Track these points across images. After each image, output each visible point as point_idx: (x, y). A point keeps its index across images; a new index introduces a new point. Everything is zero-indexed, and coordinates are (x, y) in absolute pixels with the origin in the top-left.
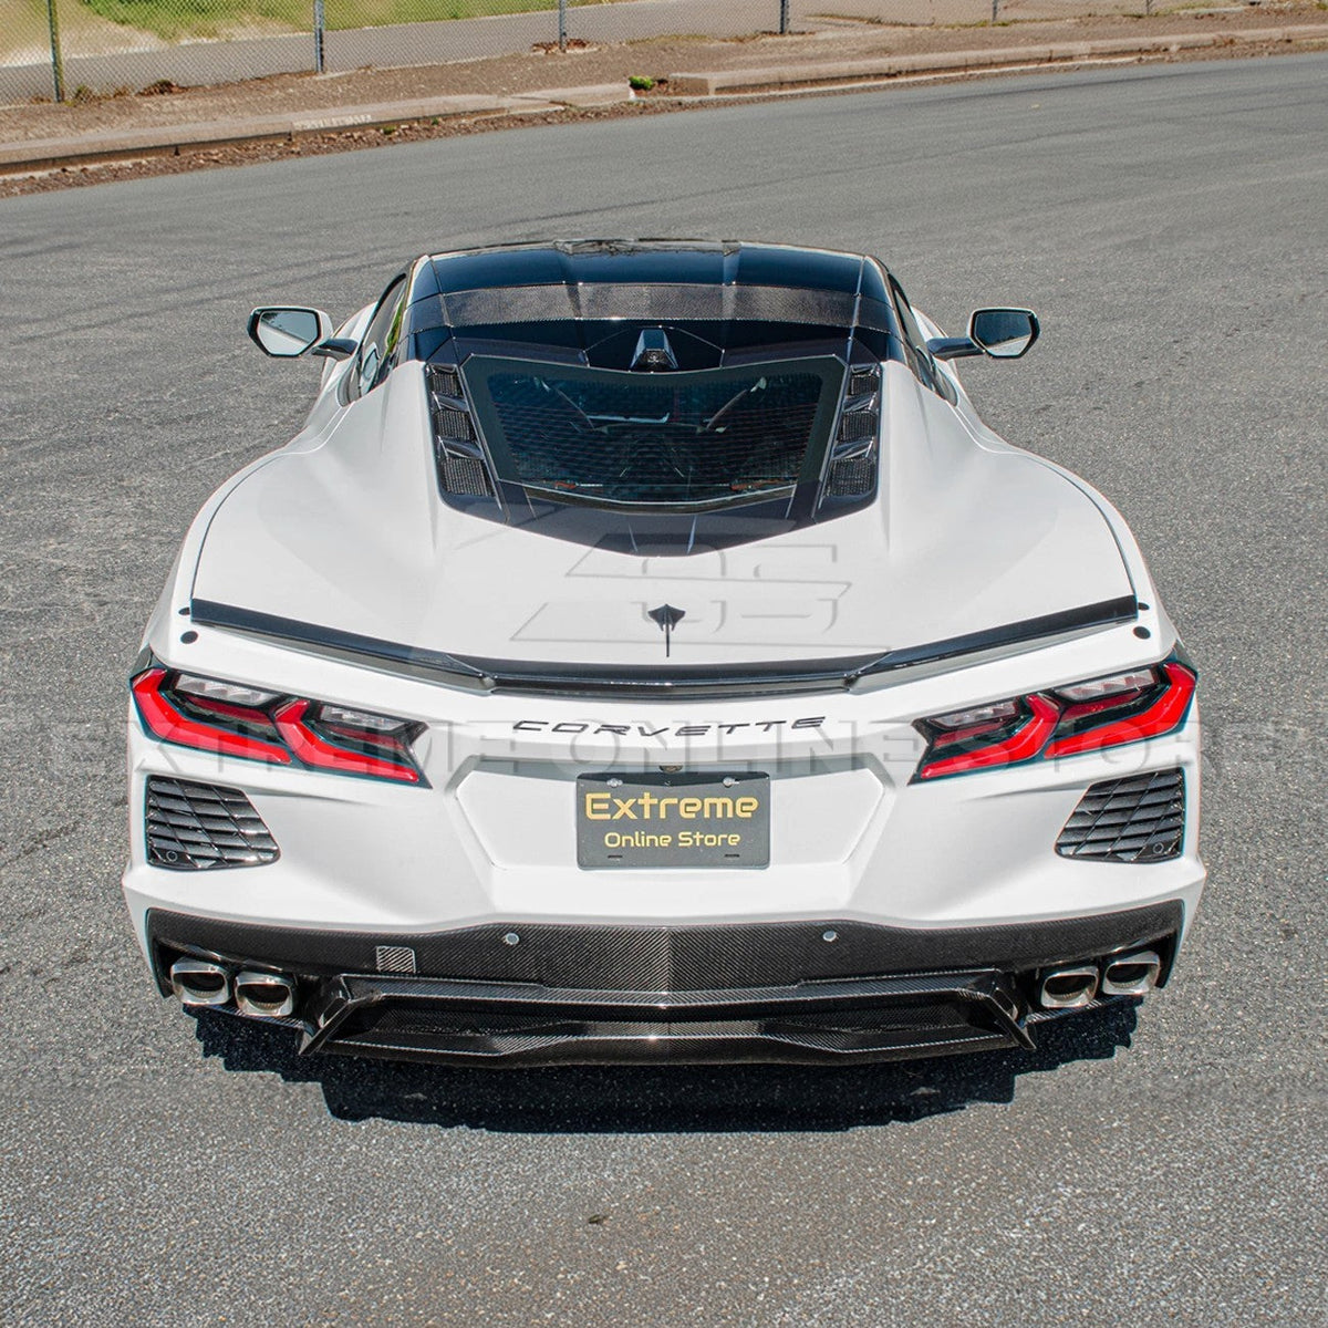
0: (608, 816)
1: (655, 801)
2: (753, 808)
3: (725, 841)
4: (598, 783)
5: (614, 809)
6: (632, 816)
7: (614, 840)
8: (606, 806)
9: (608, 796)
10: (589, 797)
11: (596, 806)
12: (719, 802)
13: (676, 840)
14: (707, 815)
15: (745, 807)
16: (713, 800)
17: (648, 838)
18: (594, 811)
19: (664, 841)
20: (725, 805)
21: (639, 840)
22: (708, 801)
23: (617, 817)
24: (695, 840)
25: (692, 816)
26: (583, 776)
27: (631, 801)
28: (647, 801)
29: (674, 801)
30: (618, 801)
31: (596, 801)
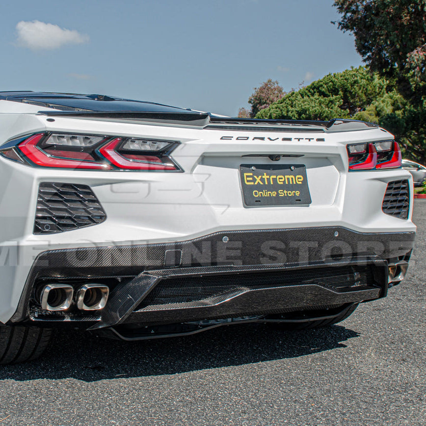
0: (252, 183)
1: (268, 177)
2: (302, 180)
3: (294, 193)
4: (247, 169)
5: (254, 180)
6: (261, 183)
7: (257, 194)
8: (251, 179)
9: (251, 174)
10: (245, 174)
11: (248, 179)
12: (290, 177)
13: (278, 194)
14: (287, 183)
15: (299, 179)
16: (288, 176)
17: (268, 192)
18: (248, 181)
19: (274, 194)
20: (292, 178)
21: (266, 194)
22: (286, 177)
23: (256, 183)
24: (284, 194)
25: (282, 183)
26: (242, 165)
27: (260, 177)
28: (265, 177)
29: (275, 177)
30: (255, 177)
31: (247, 176)
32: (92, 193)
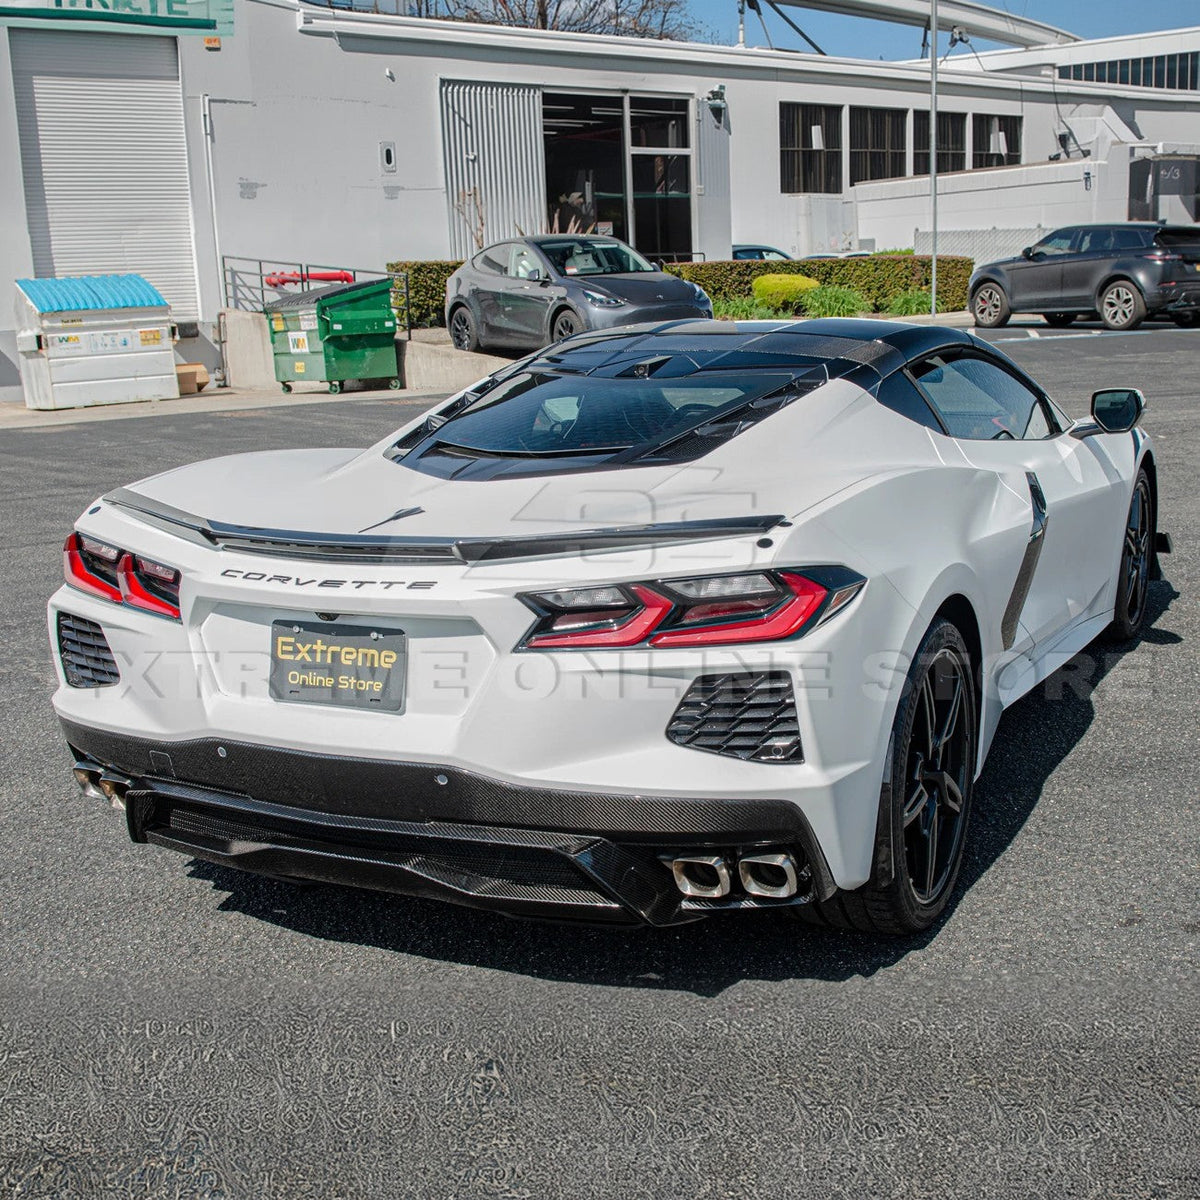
0: (291, 657)
1: (324, 648)
2: (393, 660)
3: (371, 686)
4: (286, 629)
5: (296, 651)
6: (309, 659)
7: (296, 678)
8: (290, 648)
9: (292, 640)
10: (281, 639)
11: (285, 648)
13: (337, 682)
14: (360, 664)
15: (386, 660)
16: (366, 651)
17: (318, 678)
18: (283, 652)
19: (329, 682)
20: (373, 656)
21: (312, 680)
23: (298, 658)
24: (350, 683)
25: (350, 663)
26: (276, 622)
27: (308, 646)
28: (319, 646)
29: (337, 649)
30: (299, 645)
31: (284, 644)
32: (101, 636)
